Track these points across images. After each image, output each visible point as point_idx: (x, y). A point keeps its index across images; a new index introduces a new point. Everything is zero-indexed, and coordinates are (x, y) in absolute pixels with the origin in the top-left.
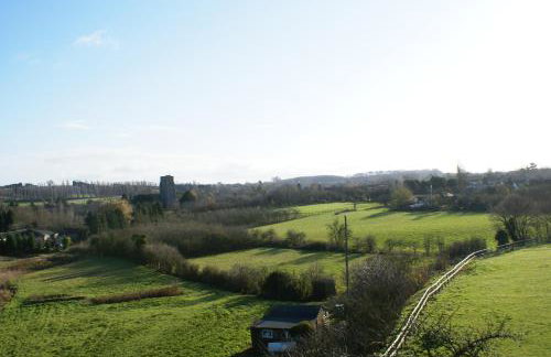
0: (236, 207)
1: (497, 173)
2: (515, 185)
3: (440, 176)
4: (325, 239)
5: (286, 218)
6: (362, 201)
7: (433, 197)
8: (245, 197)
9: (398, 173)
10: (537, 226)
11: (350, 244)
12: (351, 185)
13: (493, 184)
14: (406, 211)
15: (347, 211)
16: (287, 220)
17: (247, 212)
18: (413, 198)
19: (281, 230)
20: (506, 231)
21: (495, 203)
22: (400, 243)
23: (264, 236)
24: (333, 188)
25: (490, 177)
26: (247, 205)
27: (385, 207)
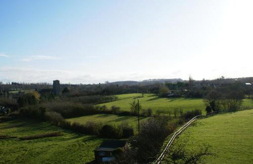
0: (88, 95)
1: (207, 80)
2: (215, 86)
3: (181, 81)
4: (129, 110)
5: (111, 100)
6: (146, 93)
7: (178, 91)
8: (92, 90)
9: (162, 80)
10: (224, 104)
11: (141, 112)
12: (141, 85)
13: (205, 85)
14: (166, 97)
15: (140, 97)
16: (112, 101)
17: (93, 97)
18: (169, 92)
19: (109, 106)
20: (211, 107)
21: (206, 94)
22: (163, 112)
23: (101, 108)
24: (133, 87)
25: (204, 82)
26: (93, 94)
27: (157, 95)
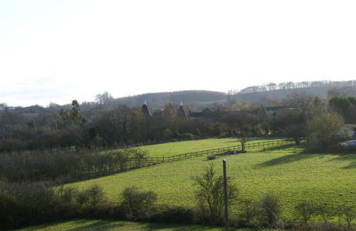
0: (30, 147)
4: (191, 204)
5: (121, 165)
6: (255, 135)
8: (48, 129)
9: (317, 86)
11: (235, 211)
12: (237, 107)
14: (333, 152)
15: (230, 153)
16: (123, 170)
17: (51, 156)
18: (346, 130)
19: (112, 188)
22: (321, 210)
23: (82, 198)
24: (206, 113)
26: (51, 143)
27: (298, 144)
